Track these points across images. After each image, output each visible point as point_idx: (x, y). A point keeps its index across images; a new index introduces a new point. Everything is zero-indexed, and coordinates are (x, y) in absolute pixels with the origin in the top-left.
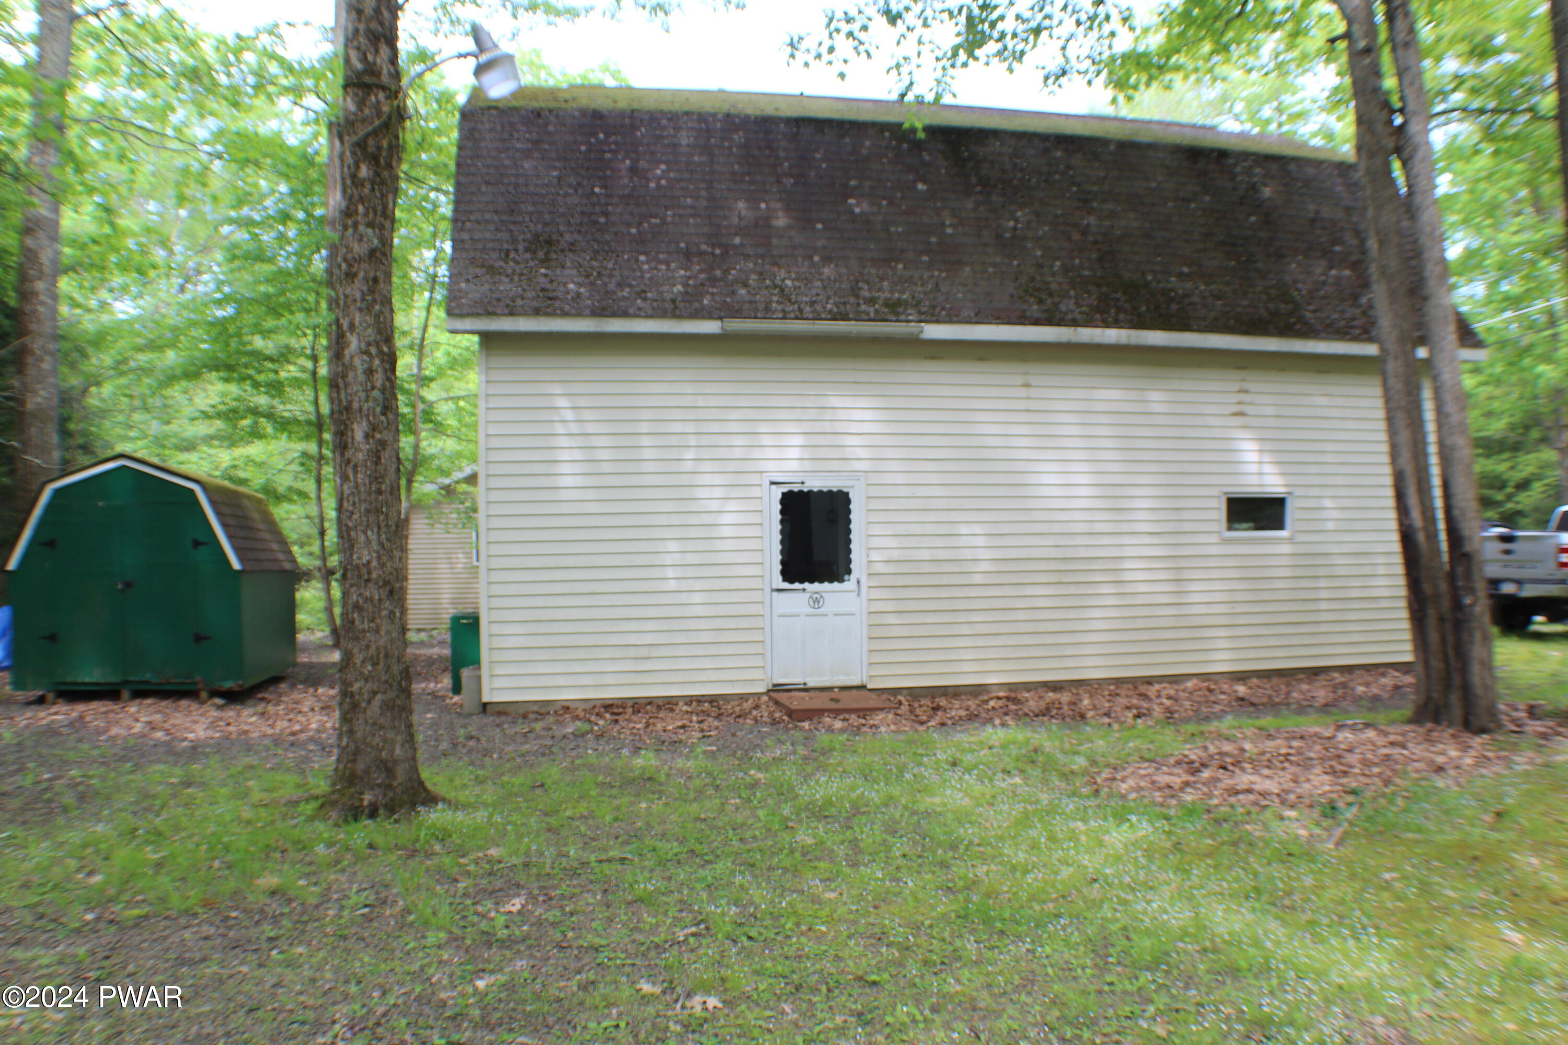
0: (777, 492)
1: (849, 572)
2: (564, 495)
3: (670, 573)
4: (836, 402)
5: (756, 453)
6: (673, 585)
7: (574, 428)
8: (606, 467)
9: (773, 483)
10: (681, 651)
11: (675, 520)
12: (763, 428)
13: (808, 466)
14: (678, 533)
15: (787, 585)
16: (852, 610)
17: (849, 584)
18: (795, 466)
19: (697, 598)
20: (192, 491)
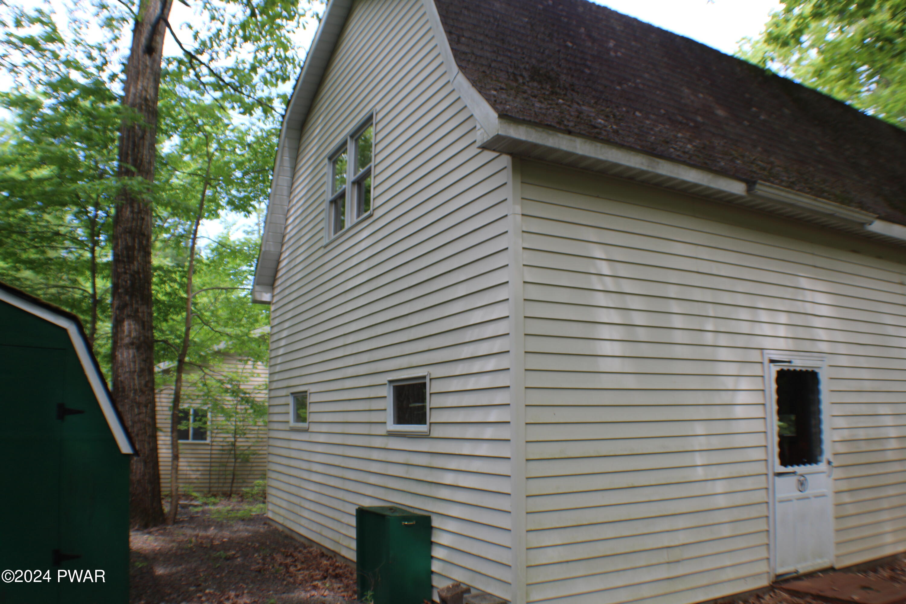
0: (774, 369)
1: (821, 452)
2: (604, 365)
3: (699, 459)
4: (804, 283)
5: (758, 329)
6: (700, 473)
7: (610, 285)
8: (642, 334)
9: (772, 361)
10: (707, 549)
11: (701, 398)
12: (761, 303)
13: (790, 345)
14: (703, 413)
15: (783, 469)
16: (824, 490)
17: (822, 466)
18: (782, 344)
19: (720, 487)
20: (65, 331)
